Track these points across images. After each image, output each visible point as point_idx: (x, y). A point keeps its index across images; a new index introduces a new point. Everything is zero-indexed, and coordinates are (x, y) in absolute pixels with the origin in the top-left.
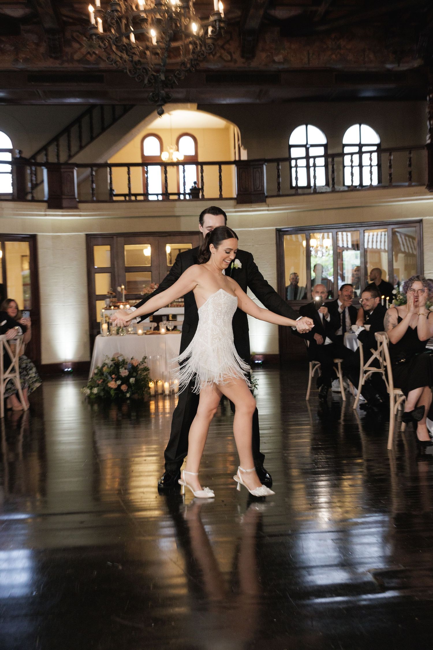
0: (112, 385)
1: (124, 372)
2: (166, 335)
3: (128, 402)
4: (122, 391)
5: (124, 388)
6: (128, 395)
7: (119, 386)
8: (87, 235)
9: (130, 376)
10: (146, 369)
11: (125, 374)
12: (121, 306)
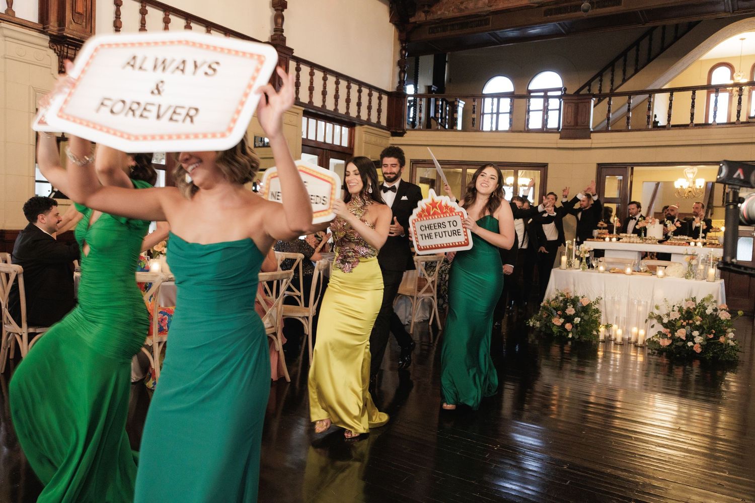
0: (558, 321)
1: (570, 311)
2: (631, 276)
3: (570, 343)
4: (566, 330)
5: (568, 326)
6: (570, 336)
7: (563, 325)
8: (598, 164)
9: (576, 315)
10: (597, 311)
11: (570, 313)
12: (607, 239)
